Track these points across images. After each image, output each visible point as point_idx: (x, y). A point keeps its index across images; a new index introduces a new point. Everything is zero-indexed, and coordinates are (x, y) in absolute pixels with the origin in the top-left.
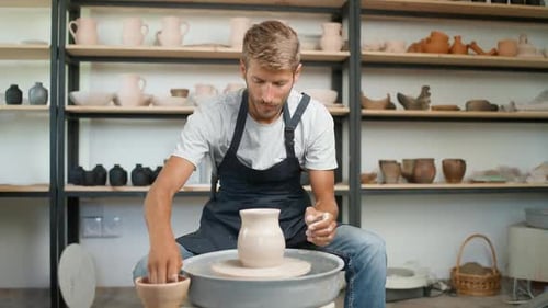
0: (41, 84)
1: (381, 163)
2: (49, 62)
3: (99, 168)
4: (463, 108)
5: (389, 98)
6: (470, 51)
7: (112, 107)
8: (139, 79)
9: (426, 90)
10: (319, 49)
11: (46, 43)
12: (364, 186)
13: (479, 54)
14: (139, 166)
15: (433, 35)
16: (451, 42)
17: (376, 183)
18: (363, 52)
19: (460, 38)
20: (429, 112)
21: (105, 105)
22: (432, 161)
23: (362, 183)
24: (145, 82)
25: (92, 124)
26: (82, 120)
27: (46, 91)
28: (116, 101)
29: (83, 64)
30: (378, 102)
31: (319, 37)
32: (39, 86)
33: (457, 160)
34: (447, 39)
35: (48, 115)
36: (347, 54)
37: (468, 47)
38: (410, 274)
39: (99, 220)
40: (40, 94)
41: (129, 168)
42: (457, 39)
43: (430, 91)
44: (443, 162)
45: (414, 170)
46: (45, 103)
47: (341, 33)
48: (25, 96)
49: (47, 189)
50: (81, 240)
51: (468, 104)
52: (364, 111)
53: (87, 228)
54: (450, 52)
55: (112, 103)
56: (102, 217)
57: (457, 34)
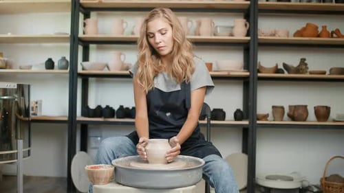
0: (65, 58)
1: (273, 107)
2: (68, 45)
3: (99, 107)
4: (328, 73)
5: (277, 66)
6: (334, 35)
7: (106, 71)
8: (121, 54)
9: (303, 60)
10: (232, 35)
11: (66, 34)
12: (258, 122)
13: (339, 37)
14: (121, 107)
15: (307, 24)
16: (320, 30)
17: (267, 120)
18: (259, 37)
19: (326, 27)
20: (307, 75)
21: (102, 70)
22: (306, 106)
23: (258, 120)
24: (125, 56)
25: (97, 81)
26: (90, 79)
27: (67, 62)
28: (108, 67)
29: (91, 46)
30: (270, 69)
31: (232, 27)
32: (64, 59)
33: (323, 107)
34: (317, 28)
35: (68, 75)
36: (249, 38)
37: (333, 32)
38: (291, 180)
39: (99, 138)
40: (64, 63)
41: (116, 108)
42: (324, 27)
43: (306, 62)
44: (315, 108)
45: (294, 112)
46: (67, 69)
47: (246, 25)
48: (56, 64)
49: (66, 119)
50: (89, 150)
51: (331, 70)
52: (259, 75)
53: (92, 143)
54: (319, 36)
55: (106, 68)
56: (101, 137)
57: (324, 25)
